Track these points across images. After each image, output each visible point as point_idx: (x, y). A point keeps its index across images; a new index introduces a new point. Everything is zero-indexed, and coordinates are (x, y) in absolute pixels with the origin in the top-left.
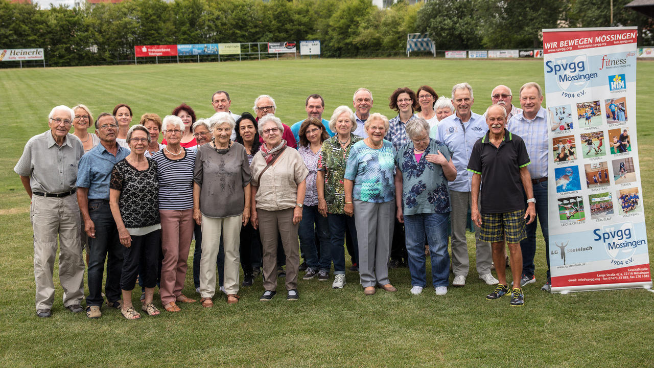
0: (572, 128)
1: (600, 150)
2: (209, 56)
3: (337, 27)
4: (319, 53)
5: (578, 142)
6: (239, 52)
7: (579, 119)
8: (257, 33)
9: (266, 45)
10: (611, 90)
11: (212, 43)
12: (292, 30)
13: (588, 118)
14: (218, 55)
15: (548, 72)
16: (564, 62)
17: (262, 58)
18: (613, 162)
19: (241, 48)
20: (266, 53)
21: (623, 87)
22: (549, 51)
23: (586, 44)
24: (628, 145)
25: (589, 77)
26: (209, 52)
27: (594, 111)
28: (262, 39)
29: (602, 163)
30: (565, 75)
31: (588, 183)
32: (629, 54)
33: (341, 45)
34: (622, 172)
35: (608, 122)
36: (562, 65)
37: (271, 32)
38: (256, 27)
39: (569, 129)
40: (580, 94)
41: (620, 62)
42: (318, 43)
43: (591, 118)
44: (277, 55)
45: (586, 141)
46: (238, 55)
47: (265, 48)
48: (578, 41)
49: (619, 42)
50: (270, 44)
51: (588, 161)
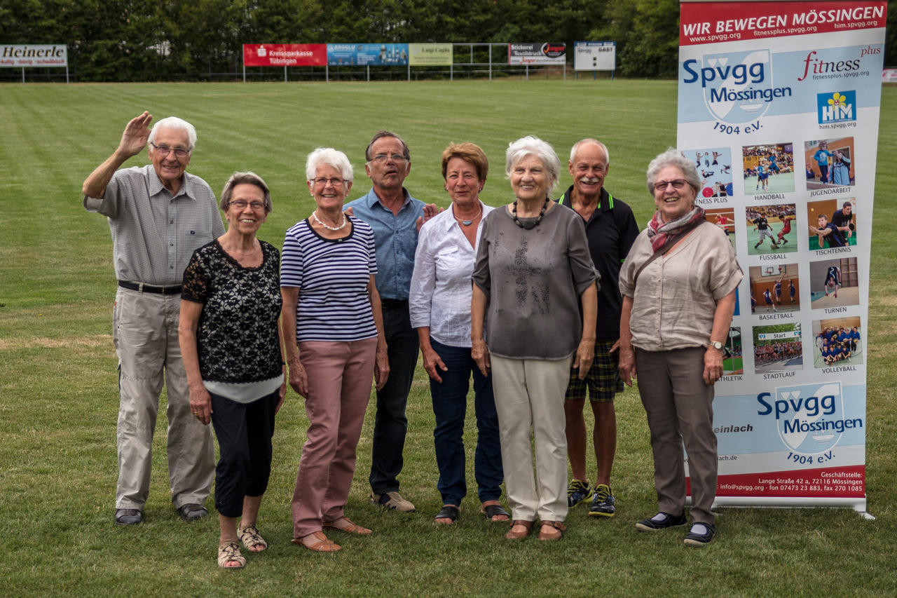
0: (731, 194)
1: (782, 241)
2: (387, 67)
3: (652, 16)
4: (613, 67)
5: (740, 221)
6: (450, 62)
7: (745, 176)
8: (486, 24)
9: (506, 48)
10: (820, 121)
11: (395, 42)
12: (559, 18)
13: (763, 177)
14: (406, 66)
15: (686, 81)
16: (723, 63)
17: (496, 76)
18: (812, 264)
19: (454, 54)
20: (505, 64)
21: (850, 115)
22: (692, 40)
23: (772, 29)
24: (850, 232)
25: (771, 95)
26: (390, 60)
27: (777, 164)
28: (497, 36)
29: (785, 266)
30: (724, 90)
31: (753, 304)
32: (868, 50)
33: (659, 51)
34: (831, 285)
35: (809, 187)
36: (719, 69)
37: (515, 23)
38: (485, 11)
39: (722, 195)
40: (752, 128)
41: (845, 66)
42: (611, 46)
43: (769, 177)
44: (527, 70)
45: (755, 222)
46: (448, 68)
47: (503, 54)
48: (755, 21)
49: (847, 25)
50: (513, 47)
51: (756, 260)
